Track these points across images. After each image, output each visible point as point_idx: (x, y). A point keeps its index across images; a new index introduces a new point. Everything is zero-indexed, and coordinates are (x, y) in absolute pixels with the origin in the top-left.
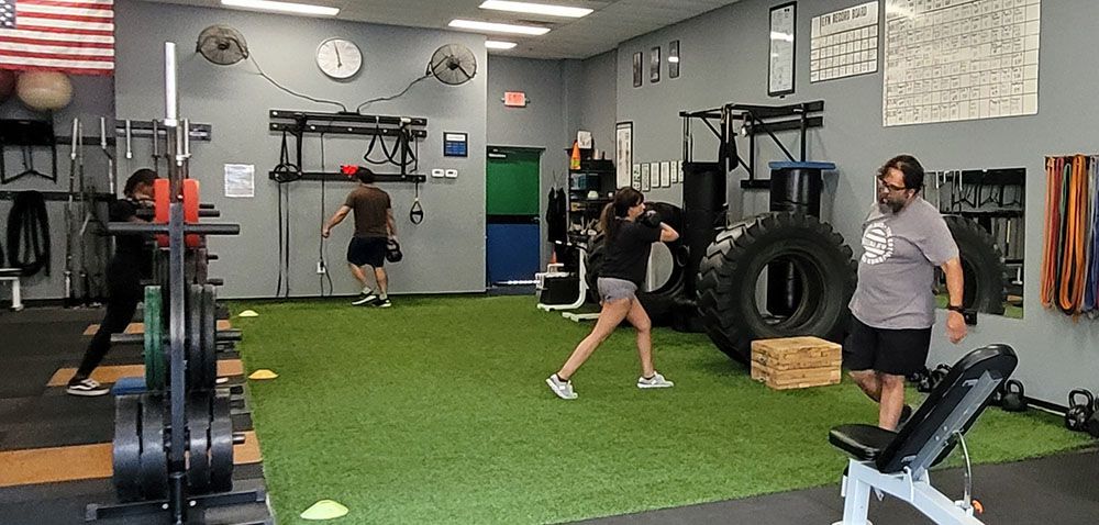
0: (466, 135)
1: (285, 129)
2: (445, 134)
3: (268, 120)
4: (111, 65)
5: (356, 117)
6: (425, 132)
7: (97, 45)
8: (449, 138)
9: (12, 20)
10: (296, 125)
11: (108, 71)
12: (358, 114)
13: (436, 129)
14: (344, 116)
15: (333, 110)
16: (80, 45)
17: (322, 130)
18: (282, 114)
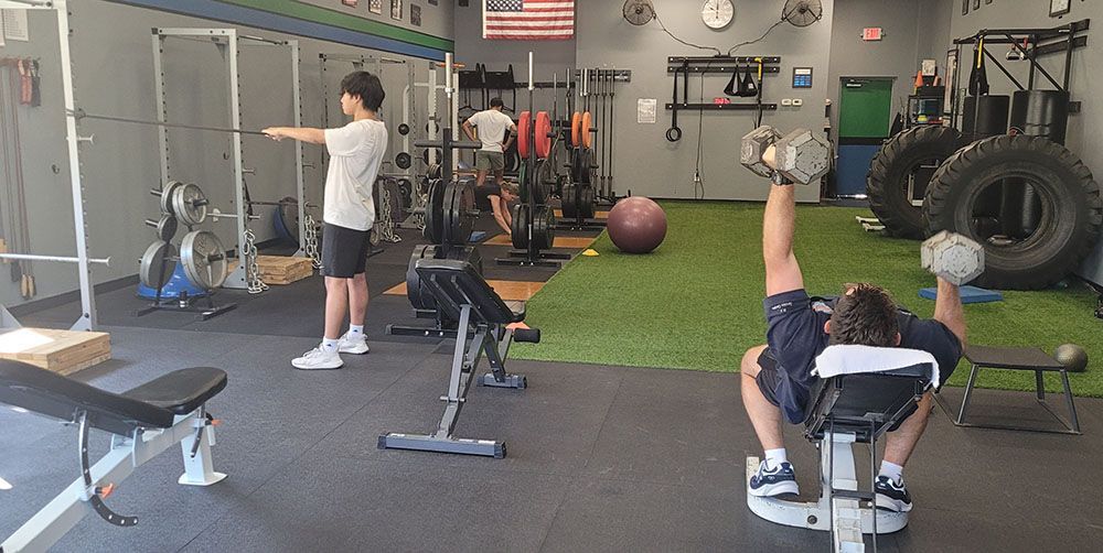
0: (812, 69)
1: (676, 71)
2: (794, 69)
3: (666, 65)
4: (571, 32)
5: (728, 59)
6: (778, 68)
7: (565, 18)
8: (798, 72)
9: (521, 5)
10: (683, 67)
11: (570, 36)
12: (729, 56)
13: (786, 66)
14: (719, 58)
15: (711, 54)
16: (556, 19)
17: (704, 71)
18: (677, 60)
